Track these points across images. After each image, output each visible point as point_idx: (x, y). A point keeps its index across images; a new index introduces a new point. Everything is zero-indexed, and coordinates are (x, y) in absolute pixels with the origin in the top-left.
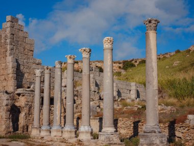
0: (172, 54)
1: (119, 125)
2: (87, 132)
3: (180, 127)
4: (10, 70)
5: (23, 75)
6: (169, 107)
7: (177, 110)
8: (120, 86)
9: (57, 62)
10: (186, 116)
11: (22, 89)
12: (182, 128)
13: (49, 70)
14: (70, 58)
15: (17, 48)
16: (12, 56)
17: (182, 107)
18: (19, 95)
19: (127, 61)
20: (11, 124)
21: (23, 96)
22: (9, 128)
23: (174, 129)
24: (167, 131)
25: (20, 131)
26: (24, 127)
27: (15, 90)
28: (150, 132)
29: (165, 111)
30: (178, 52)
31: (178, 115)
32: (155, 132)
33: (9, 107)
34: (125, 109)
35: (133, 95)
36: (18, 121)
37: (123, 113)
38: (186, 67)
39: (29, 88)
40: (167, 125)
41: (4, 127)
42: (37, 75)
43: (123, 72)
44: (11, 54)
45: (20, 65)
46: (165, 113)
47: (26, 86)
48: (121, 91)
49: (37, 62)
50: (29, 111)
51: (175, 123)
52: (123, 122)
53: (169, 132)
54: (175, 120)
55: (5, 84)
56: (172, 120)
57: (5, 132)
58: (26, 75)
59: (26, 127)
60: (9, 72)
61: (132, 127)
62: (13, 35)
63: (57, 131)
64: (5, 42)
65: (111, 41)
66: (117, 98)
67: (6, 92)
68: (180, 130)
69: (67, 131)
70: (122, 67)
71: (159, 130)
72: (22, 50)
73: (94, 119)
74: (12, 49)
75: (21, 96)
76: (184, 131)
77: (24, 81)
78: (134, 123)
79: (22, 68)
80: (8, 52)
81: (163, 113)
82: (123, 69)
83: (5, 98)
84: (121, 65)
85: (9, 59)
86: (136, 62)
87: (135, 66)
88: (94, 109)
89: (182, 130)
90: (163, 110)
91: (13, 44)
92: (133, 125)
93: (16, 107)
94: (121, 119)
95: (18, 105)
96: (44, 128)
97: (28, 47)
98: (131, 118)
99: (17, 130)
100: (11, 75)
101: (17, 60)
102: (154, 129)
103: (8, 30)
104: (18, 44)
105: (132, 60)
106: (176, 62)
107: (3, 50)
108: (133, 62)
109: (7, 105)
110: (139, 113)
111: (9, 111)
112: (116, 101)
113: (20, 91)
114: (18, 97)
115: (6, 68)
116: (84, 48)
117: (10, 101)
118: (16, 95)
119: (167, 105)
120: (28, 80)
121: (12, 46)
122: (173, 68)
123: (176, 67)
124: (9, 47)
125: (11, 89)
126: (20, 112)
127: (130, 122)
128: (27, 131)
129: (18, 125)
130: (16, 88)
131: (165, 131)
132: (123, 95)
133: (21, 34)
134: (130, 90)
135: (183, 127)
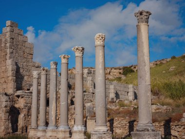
0: (168, 60)
1: (115, 124)
2: (80, 132)
3: (176, 126)
4: (10, 73)
5: (22, 78)
6: (165, 106)
7: (173, 109)
8: (118, 88)
9: (52, 62)
10: (182, 114)
11: (21, 91)
12: (178, 127)
13: (45, 71)
14: (64, 57)
15: (16, 52)
16: (12, 59)
17: (178, 106)
18: (18, 96)
19: (127, 67)
20: (10, 125)
21: (23, 97)
22: (8, 129)
23: (170, 127)
24: (162, 129)
25: (19, 132)
26: (23, 128)
27: (15, 92)
28: (142, 131)
29: (160, 110)
30: (174, 58)
31: (174, 114)
32: (148, 130)
33: (8, 108)
34: (121, 109)
35: (131, 97)
36: (18, 122)
37: (119, 113)
38: (181, 72)
39: (28, 90)
40: (162, 124)
41: (3, 128)
42: (34, 77)
43: (123, 77)
44: (10, 58)
45: (19, 68)
46: (161, 112)
47: (26, 88)
48: (119, 93)
49: (37, 65)
50: (28, 112)
51: (171, 122)
52: (119, 122)
53: (165, 131)
54: (171, 119)
55: (5, 86)
56: (167, 118)
57: (4, 133)
58: (26, 78)
59: (25, 128)
60: (9, 75)
61: (127, 127)
62: (13, 39)
63: (53, 131)
64: (5, 46)
65: (102, 38)
66: (115, 100)
67: (6, 94)
68: (176, 129)
69: (62, 131)
70: (122, 73)
71: (152, 128)
72: (22, 54)
73: (91, 119)
74: (12, 53)
75: (20, 98)
76: (180, 130)
77: (24, 84)
78: (129, 122)
79: (21, 71)
80: (8, 55)
81: (158, 112)
82: (123, 74)
83: (4, 100)
84: (121, 71)
85: (9, 62)
86: (135, 68)
87: (134, 72)
88: (91, 110)
89: (177, 128)
90: (158, 109)
91: (13, 47)
92: (128, 125)
93: (15, 108)
94: (116, 118)
95: (17, 107)
96: (40, 128)
97: (27, 51)
98: (127, 117)
99: (17, 131)
100: (10, 78)
101: (16, 63)
102: (148, 127)
103: (8, 35)
104: (18, 48)
105: (132, 66)
106: (172, 67)
107: (3, 54)
108: (132, 68)
109: (6, 107)
110: (134, 112)
111: (8, 112)
112: (113, 102)
113: (19, 93)
114: (17, 99)
115: (6, 71)
116: (77, 47)
117: (9, 103)
118: (15, 97)
119: (163, 105)
120: (27, 83)
121: (12, 50)
122: (169, 72)
123: (172, 71)
124: (8, 51)
125: (10, 91)
126: (19, 113)
127: (125, 122)
128: (26, 132)
129: (17, 126)
130: (15, 90)
131: (161, 129)
132: (120, 96)
133: (20, 38)
134: (128, 92)
135: (178, 125)
